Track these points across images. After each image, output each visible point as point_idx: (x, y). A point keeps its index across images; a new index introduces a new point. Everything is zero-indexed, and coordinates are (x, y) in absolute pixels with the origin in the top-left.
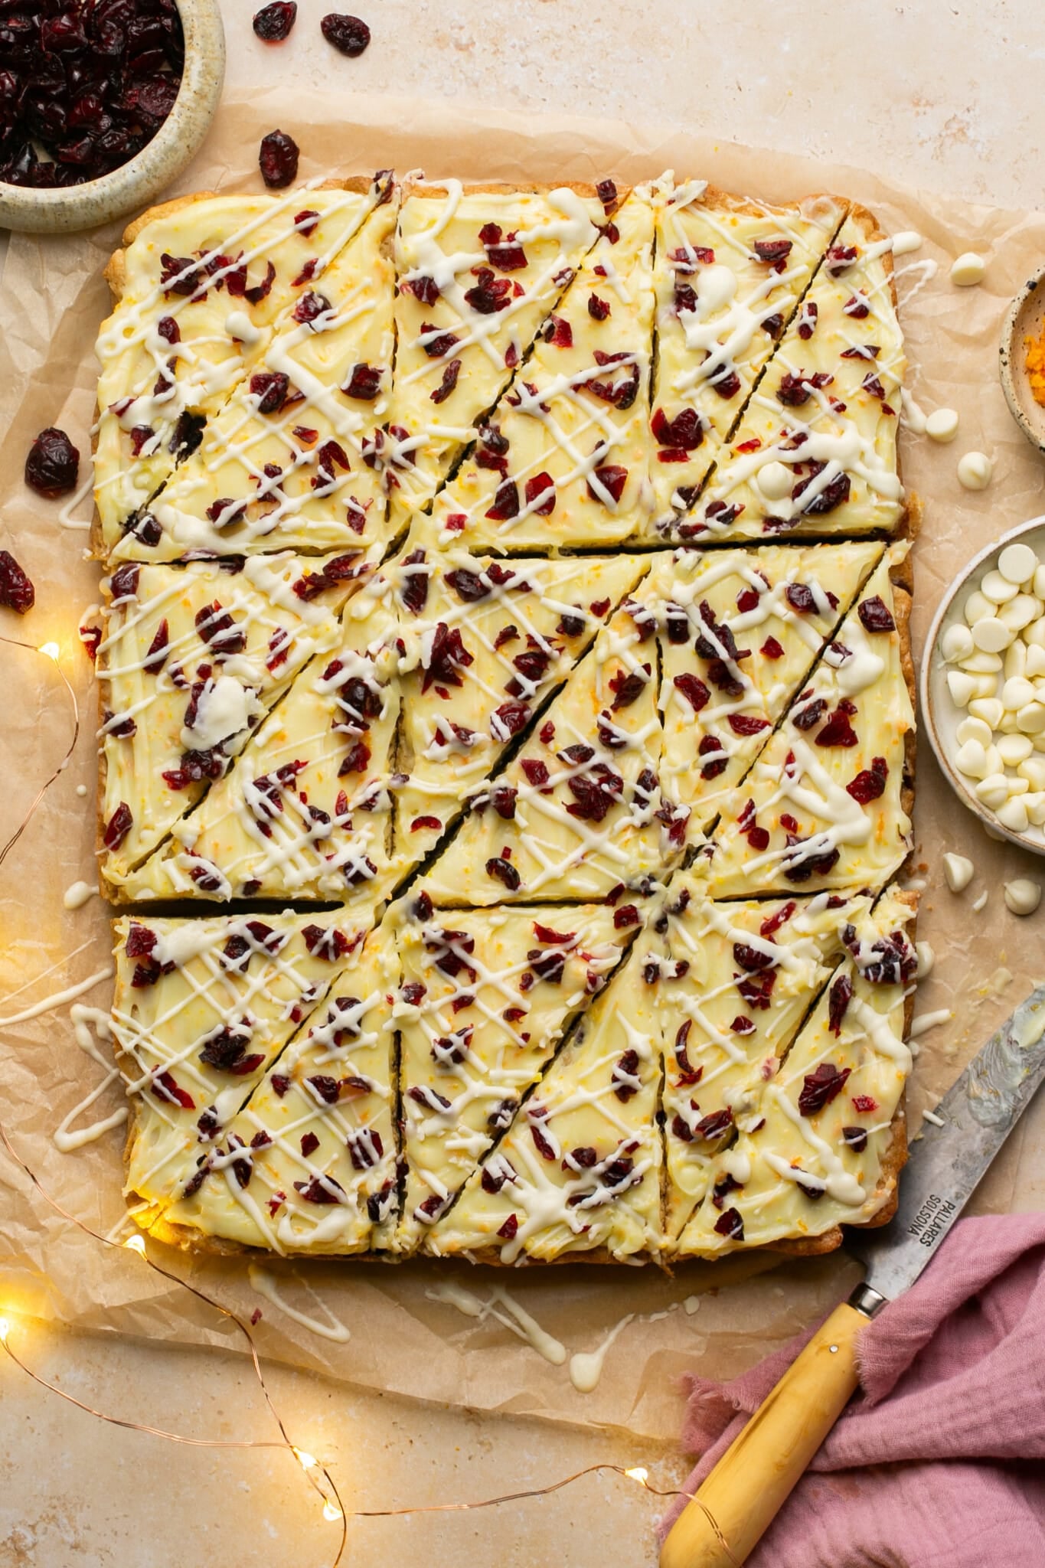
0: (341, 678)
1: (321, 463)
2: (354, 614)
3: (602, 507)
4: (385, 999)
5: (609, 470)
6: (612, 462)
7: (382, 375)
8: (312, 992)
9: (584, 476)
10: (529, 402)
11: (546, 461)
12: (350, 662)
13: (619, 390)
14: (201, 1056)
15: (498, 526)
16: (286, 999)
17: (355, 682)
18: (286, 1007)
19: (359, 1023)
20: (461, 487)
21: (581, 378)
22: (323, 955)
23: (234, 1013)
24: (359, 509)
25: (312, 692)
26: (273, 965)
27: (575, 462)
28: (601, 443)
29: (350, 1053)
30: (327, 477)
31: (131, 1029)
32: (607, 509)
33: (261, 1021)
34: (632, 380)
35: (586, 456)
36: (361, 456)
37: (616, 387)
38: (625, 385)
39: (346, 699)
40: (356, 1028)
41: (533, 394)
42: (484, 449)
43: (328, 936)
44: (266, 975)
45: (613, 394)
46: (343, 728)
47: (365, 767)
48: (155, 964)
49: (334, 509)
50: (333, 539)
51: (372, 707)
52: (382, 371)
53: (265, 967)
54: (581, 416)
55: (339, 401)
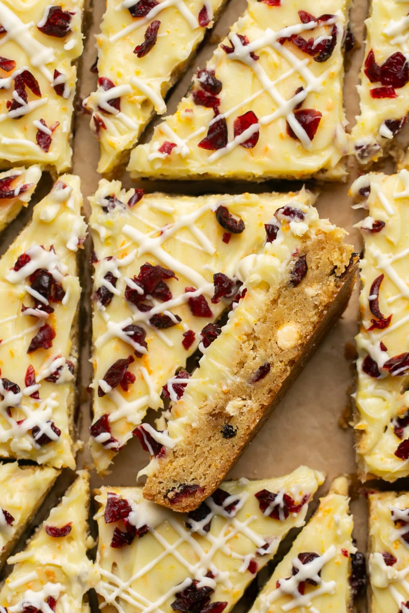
0: (29, 268)
1: (16, 89)
2: (42, 218)
3: (298, 144)
4: (340, 552)
5: (306, 112)
6: (308, 106)
7: (73, 16)
8: (265, 547)
9: (284, 117)
10: (241, 50)
11: (252, 102)
12: (36, 256)
13: (319, 45)
14: (173, 605)
15: (209, 155)
16: (244, 554)
17: (41, 273)
18: (243, 561)
19: (319, 574)
20: (179, 120)
21: (286, 32)
22: (275, 515)
23: (199, 568)
24: (47, 130)
25: (5, 281)
26: (231, 526)
27: (277, 104)
28: (301, 89)
29: (312, 600)
30: (20, 100)
31: (112, 583)
32: (302, 145)
33: (223, 574)
34: (330, 38)
35: (287, 100)
36: (52, 85)
37: (316, 43)
38: (324, 41)
39: (34, 287)
40: (316, 578)
41: (245, 44)
42: (201, 89)
43: (279, 500)
44: (226, 535)
45: (313, 48)
46: (31, 311)
47: (50, 345)
48: (131, 528)
49: (25, 129)
50: (23, 154)
51: (56, 294)
52: (73, 14)
53: (225, 528)
54: (285, 65)
55: (35, 37)
